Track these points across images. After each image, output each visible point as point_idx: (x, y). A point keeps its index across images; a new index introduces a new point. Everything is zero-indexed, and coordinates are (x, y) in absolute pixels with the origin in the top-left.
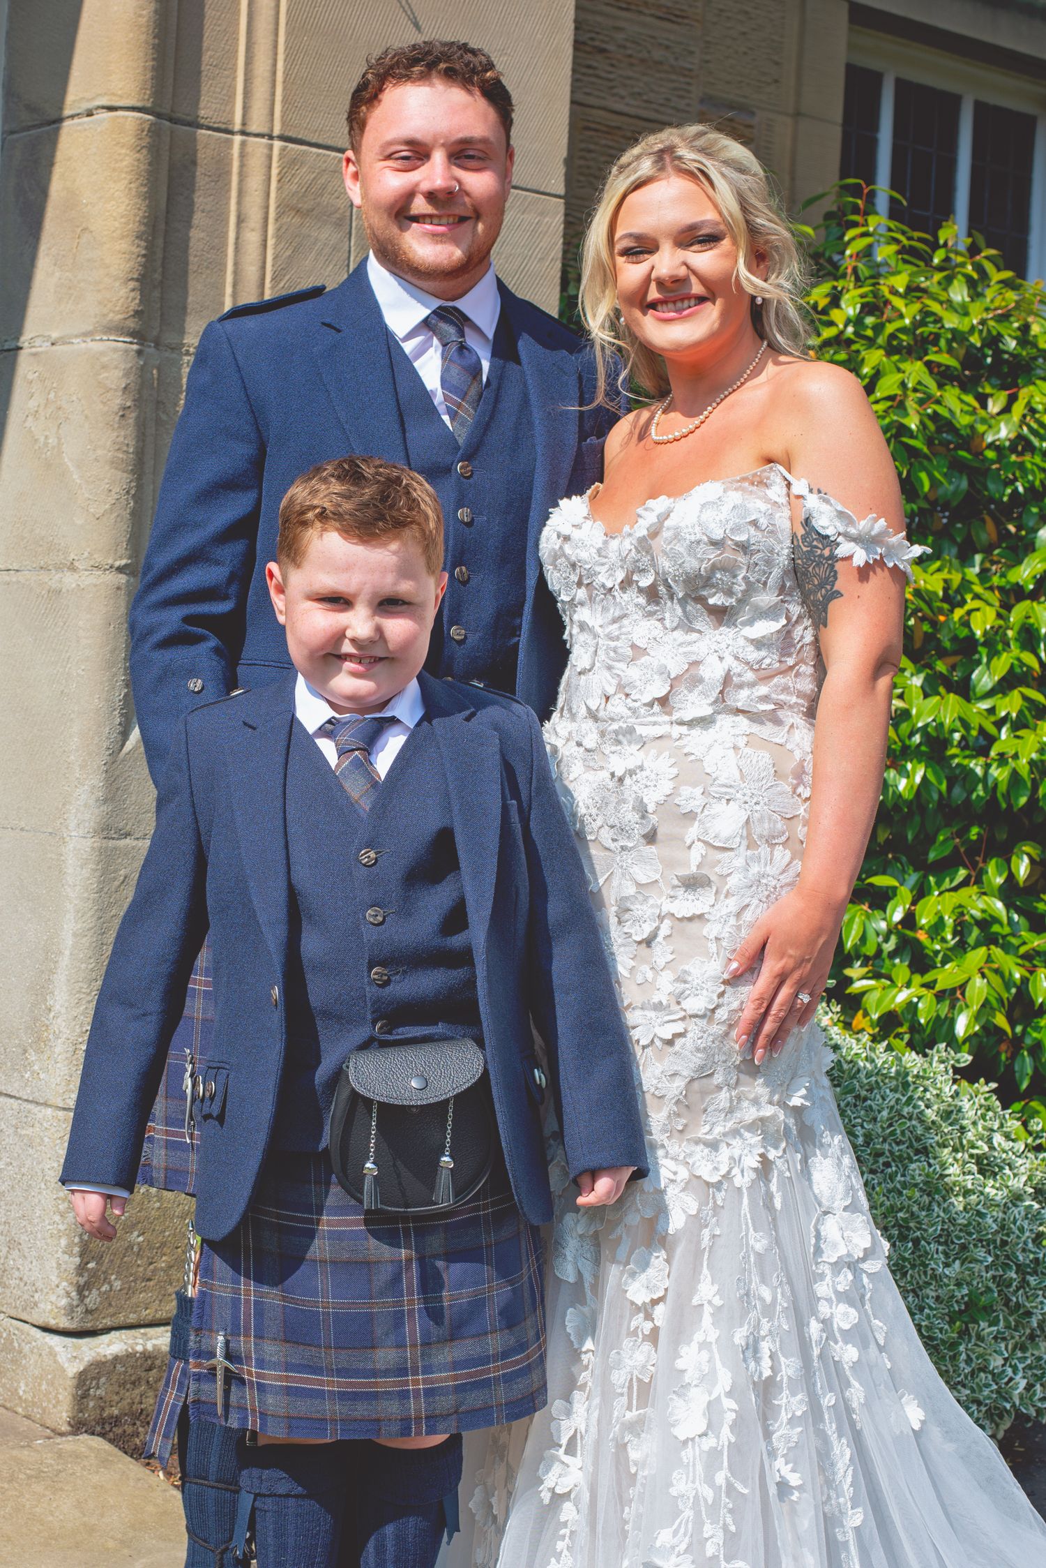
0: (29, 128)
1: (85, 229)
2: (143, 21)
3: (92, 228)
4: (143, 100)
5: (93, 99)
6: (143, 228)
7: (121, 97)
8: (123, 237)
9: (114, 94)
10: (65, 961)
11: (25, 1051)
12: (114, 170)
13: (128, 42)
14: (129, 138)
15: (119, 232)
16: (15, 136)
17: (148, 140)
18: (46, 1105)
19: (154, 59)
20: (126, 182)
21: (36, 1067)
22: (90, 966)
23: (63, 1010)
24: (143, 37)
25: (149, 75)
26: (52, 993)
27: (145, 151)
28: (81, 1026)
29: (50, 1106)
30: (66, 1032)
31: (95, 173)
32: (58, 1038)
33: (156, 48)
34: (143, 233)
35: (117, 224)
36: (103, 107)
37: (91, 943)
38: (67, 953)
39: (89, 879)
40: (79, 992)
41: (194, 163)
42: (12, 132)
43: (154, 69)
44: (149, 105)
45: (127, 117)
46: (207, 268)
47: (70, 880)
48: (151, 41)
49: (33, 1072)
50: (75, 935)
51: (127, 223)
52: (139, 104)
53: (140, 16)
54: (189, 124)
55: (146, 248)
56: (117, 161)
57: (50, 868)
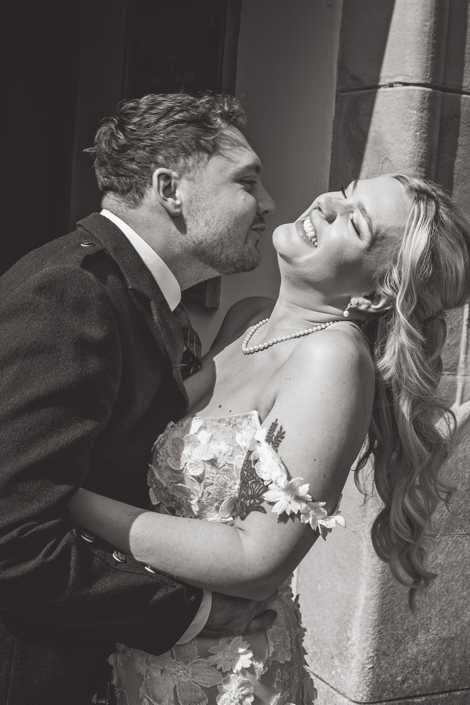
0: (353, 90)
1: (386, 159)
2: (427, 29)
3: (391, 159)
4: (426, 79)
5: (393, 77)
6: (423, 160)
7: (412, 77)
8: (410, 166)
9: (406, 75)
10: (359, 613)
11: (333, 658)
12: (406, 123)
13: (416, 43)
14: (416, 104)
15: (408, 163)
16: (344, 94)
17: (428, 104)
18: (344, 695)
19: (433, 53)
20: (413, 131)
21: (339, 670)
22: (375, 618)
23: (357, 643)
24: (426, 39)
25: (429, 63)
26: (351, 629)
27: (426, 112)
28: (368, 653)
29: (346, 697)
30: (358, 656)
31: (394, 124)
32: (353, 658)
33: (434, 45)
34: (423, 163)
35: (407, 158)
36: (400, 83)
37: (376, 604)
38: (361, 608)
39: (376, 565)
40: (367, 633)
41: (457, 115)
42: (342, 91)
43: (433, 59)
44: (429, 82)
45: (415, 90)
46: (462, 181)
47: (364, 564)
48: (431, 42)
49: (337, 673)
50: (366, 598)
51: (413, 157)
52: (423, 82)
53: (425, 26)
54: (454, 91)
55: (425, 172)
56: (408, 118)
57: (352, 552)
